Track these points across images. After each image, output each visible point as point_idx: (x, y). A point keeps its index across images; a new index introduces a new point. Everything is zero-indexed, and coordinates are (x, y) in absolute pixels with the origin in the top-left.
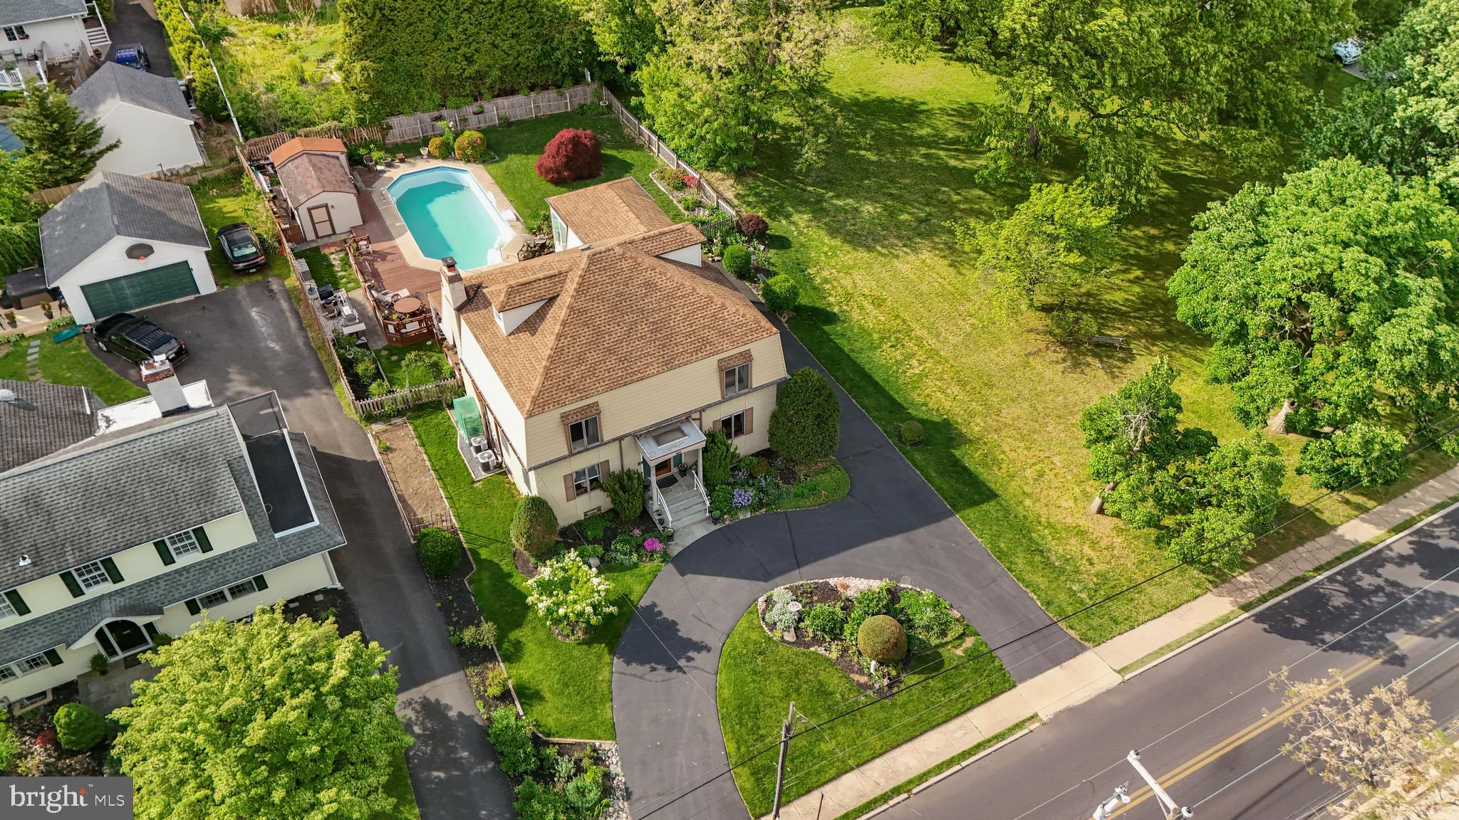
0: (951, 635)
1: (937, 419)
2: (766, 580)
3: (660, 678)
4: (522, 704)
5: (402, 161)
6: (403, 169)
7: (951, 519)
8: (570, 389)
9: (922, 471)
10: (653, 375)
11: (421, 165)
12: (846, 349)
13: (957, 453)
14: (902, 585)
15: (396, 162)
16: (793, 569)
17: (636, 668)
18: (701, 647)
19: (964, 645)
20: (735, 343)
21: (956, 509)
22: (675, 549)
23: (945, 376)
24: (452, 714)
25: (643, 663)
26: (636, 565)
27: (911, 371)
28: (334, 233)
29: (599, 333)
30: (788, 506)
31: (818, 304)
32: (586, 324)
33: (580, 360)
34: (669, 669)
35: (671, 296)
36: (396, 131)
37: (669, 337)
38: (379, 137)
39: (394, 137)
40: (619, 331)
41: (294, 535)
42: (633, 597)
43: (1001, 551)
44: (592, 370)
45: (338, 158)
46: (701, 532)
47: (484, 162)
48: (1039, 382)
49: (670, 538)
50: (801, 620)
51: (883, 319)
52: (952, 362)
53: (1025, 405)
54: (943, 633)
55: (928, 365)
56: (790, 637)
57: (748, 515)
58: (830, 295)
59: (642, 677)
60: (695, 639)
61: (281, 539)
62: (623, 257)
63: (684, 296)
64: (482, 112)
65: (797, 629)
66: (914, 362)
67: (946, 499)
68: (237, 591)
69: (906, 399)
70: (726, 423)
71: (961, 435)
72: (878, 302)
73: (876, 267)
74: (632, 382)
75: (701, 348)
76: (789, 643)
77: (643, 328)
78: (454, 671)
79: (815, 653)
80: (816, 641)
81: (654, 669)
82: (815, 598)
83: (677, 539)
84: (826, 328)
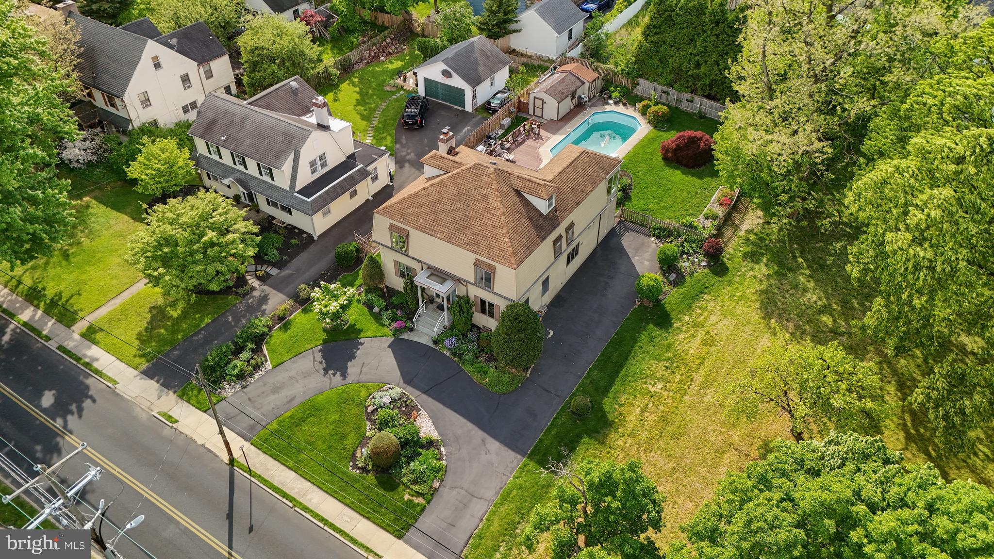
0: (416, 488)
1: (610, 417)
2: (405, 382)
3: (317, 368)
4: (280, 327)
5: (624, 104)
6: (621, 108)
7: (519, 457)
8: (402, 214)
9: (551, 425)
10: (439, 238)
11: (630, 111)
12: (639, 344)
13: (585, 439)
14: (442, 449)
15: (621, 104)
16: (420, 391)
17: (319, 356)
18: (344, 376)
19: (414, 498)
20: (489, 256)
21: (531, 457)
22: (405, 336)
23: (661, 408)
24: (264, 307)
25: (323, 357)
26: (383, 325)
27: (650, 387)
28: (542, 117)
29: (440, 201)
30: (467, 368)
31: (673, 314)
32: (439, 193)
33: (420, 206)
34: (324, 369)
35: (487, 210)
36: (640, 88)
37: (465, 228)
38: (630, 87)
39: (638, 91)
40: (449, 207)
41: (300, 198)
42: (362, 335)
43: (509, 494)
44: (418, 214)
45: (583, 83)
46: (425, 340)
47: (655, 127)
48: (707, 466)
49: (411, 330)
50: (381, 407)
51: (692, 351)
52: (681, 406)
53: (672, 465)
54: (414, 482)
55: (665, 394)
56: (370, 409)
57: (448, 354)
58: (691, 315)
59: (314, 361)
60: (349, 371)
61: (296, 197)
62: (489, 175)
63: (493, 215)
64: (691, 101)
65: (376, 409)
66: (660, 385)
67: (535, 447)
68: (284, 208)
69: (616, 393)
70: (483, 302)
71: (606, 436)
72: (709, 342)
73: (749, 329)
74: (427, 233)
75: (472, 245)
76: (366, 411)
77: (459, 214)
78: (288, 297)
79: (366, 425)
80: (373, 422)
81: (321, 363)
82: (404, 409)
83: (412, 334)
84: (651, 326)
